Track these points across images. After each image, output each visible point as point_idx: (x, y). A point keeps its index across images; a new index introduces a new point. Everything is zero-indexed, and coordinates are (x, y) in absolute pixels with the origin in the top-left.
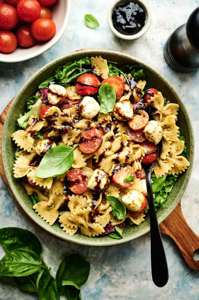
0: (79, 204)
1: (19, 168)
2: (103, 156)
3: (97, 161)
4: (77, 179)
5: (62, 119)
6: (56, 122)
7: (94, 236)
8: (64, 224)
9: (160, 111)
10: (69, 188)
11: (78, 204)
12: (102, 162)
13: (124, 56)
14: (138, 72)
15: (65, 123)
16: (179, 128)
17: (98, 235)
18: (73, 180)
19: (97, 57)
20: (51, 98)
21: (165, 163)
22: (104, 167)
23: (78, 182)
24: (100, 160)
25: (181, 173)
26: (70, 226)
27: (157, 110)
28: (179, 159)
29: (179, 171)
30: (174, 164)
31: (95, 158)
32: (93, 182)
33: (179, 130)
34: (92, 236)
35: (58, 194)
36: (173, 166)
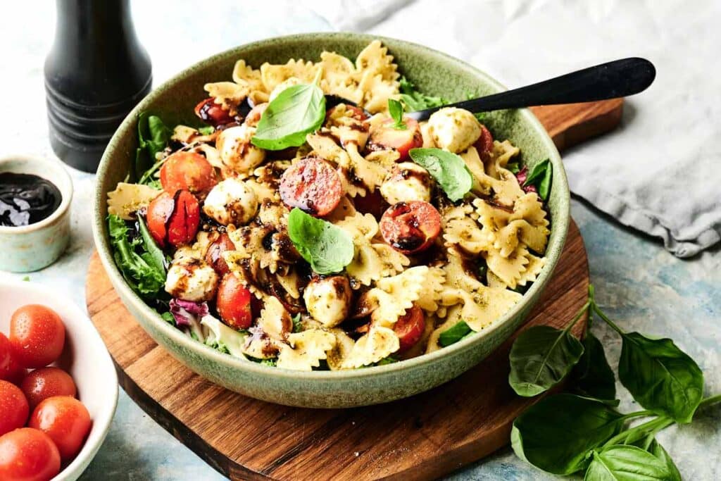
0: (468, 230)
1: (374, 351)
2: (350, 174)
3: (363, 193)
4: (404, 222)
5: (255, 244)
6: (262, 266)
7: (547, 223)
8: (518, 276)
9: (250, 91)
10: (426, 240)
11: (466, 232)
12: (364, 180)
13: (115, 141)
14: (153, 131)
15: (266, 244)
16: (292, 61)
17: (545, 213)
18: (407, 230)
19: (108, 201)
20: (199, 281)
21: (371, 96)
22: (378, 176)
23: (411, 222)
24: (359, 183)
25: (395, 66)
26: (526, 266)
27: (246, 98)
28: (365, 67)
29: (391, 69)
30: (375, 75)
31: (354, 195)
32: (410, 185)
33: (296, 61)
34: (549, 227)
35: (443, 280)
36: (380, 76)
